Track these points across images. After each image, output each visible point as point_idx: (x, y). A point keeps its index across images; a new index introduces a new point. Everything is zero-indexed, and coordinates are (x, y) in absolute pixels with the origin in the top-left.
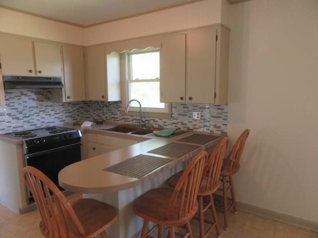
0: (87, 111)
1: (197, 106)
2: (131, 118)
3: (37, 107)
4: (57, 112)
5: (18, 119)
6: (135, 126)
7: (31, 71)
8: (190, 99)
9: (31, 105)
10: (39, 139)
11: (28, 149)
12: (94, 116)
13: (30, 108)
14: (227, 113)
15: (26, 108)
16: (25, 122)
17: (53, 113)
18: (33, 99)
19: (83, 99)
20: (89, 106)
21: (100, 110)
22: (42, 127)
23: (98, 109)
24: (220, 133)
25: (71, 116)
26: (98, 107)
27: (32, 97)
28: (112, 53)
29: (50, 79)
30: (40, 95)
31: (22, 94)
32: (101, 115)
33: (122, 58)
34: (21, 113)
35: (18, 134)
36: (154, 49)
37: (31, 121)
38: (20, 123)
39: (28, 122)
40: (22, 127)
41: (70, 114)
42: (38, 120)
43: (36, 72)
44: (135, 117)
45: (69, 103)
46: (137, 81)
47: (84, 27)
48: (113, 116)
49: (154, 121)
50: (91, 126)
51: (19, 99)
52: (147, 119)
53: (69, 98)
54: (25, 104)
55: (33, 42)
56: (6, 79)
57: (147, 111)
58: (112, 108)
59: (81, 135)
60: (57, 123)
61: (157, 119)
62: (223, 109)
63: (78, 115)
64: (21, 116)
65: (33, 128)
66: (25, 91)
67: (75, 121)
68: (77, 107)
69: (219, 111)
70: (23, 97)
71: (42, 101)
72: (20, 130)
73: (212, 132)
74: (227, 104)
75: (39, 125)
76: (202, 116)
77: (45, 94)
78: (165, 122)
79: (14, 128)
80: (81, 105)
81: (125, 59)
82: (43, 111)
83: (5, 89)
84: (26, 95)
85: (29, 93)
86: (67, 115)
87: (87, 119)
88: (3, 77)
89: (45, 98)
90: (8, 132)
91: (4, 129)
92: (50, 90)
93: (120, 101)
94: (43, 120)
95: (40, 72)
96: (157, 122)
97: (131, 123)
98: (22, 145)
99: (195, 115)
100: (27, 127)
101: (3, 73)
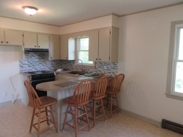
0: (61, 64)
1: (105, 63)
2: (79, 68)
3: (38, 62)
4: (47, 64)
5: (30, 66)
6: (80, 72)
7: (36, 46)
8: (100, 59)
9: (36, 61)
10: (37, 75)
11: (32, 78)
12: (64, 67)
13: (35, 62)
14: (117, 66)
15: (34, 62)
16: (33, 68)
17: (45, 64)
18: (37, 58)
19: (58, 59)
20: (62, 62)
21: (67, 64)
22: (40, 70)
23: (66, 64)
24: (114, 76)
25: (54, 67)
26: (66, 63)
27: (37, 57)
28: (71, 38)
29: (44, 49)
30: (40, 57)
31: (32, 56)
32: (67, 66)
33: (76, 40)
34: (31, 64)
35: (29, 73)
36: (86, 37)
37: (36, 68)
38: (31, 68)
39: (34, 68)
40: (32, 70)
41: (53, 65)
42: (39, 67)
43: (38, 47)
44: (81, 68)
45: (53, 60)
46: (82, 51)
47: (60, 26)
48: (72, 67)
49: (88, 70)
50: (61, 71)
51: (31, 58)
52: (85, 69)
53: (52, 58)
54: (33, 60)
55: (37, 34)
56: (26, 50)
57: (86, 65)
58: (71, 63)
59: (55, 75)
60: (47, 69)
61: (89, 69)
62: (116, 65)
63: (57, 66)
64: (31, 65)
65: (36, 70)
66: (34, 55)
67: (55, 69)
68: (56, 62)
69: (114, 65)
70: (33, 57)
71: (41, 59)
72: (31, 71)
73: (111, 75)
74: (117, 62)
75: (39, 69)
76: (107, 68)
77: (42, 56)
78: (93, 70)
79: (29, 70)
80: (58, 61)
81: (77, 41)
82: (41, 64)
83: (25, 53)
84: (34, 56)
85: (35, 56)
86: (52, 66)
87: (61, 68)
88: (25, 49)
89: (42, 58)
90: (26, 72)
91: (24, 71)
92: (44, 54)
93: (75, 60)
94: (41, 67)
95: (39, 47)
96: (89, 70)
97: (79, 70)
98: (30, 77)
99: (105, 67)
100: (34, 70)
101: (25, 47)
